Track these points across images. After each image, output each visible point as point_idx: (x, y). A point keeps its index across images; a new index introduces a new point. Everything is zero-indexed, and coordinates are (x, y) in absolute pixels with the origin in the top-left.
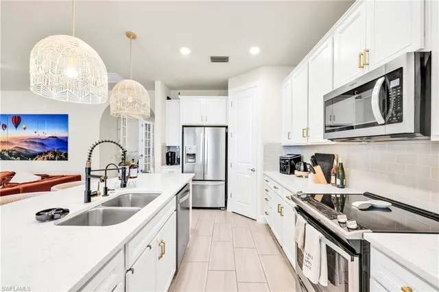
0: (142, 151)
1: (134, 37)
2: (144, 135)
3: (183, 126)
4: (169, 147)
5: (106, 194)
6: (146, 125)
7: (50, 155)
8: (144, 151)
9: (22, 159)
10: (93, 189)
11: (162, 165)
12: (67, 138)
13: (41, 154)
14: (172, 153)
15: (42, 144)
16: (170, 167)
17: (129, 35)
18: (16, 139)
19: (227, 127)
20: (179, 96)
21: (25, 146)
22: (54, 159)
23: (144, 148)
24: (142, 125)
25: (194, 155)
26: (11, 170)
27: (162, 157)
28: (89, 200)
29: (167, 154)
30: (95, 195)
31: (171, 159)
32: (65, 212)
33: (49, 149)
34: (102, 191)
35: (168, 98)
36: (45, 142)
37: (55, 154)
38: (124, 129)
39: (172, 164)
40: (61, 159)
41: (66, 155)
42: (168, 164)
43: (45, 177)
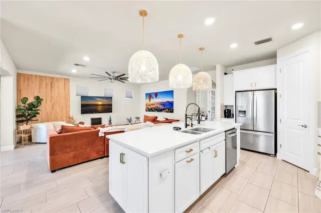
0: (209, 108)
1: (203, 49)
2: (211, 98)
3: (236, 92)
4: (226, 106)
5: (192, 126)
6: (212, 91)
7: (167, 110)
8: (211, 108)
9: (158, 111)
10: (188, 123)
11: (222, 117)
12: (173, 102)
13: (164, 109)
14: (228, 110)
15: (164, 105)
16: (226, 119)
17: (200, 49)
18: (156, 103)
19: (275, 89)
20: (233, 72)
21: (158, 106)
22: (168, 112)
23: (211, 106)
24: (209, 92)
25: (245, 111)
26: (156, 116)
27: (221, 112)
28: (186, 127)
29: (225, 111)
30: (188, 125)
31: (228, 114)
32: (180, 129)
33: (166, 107)
34: (190, 124)
35: (225, 74)
36: (165, 104)
37: (169, 109)
38: (199, 95)
39: (228, 117)
40: (171, 112)
41: (173, 110)
42: (225, 117)
43: (167, 119)
